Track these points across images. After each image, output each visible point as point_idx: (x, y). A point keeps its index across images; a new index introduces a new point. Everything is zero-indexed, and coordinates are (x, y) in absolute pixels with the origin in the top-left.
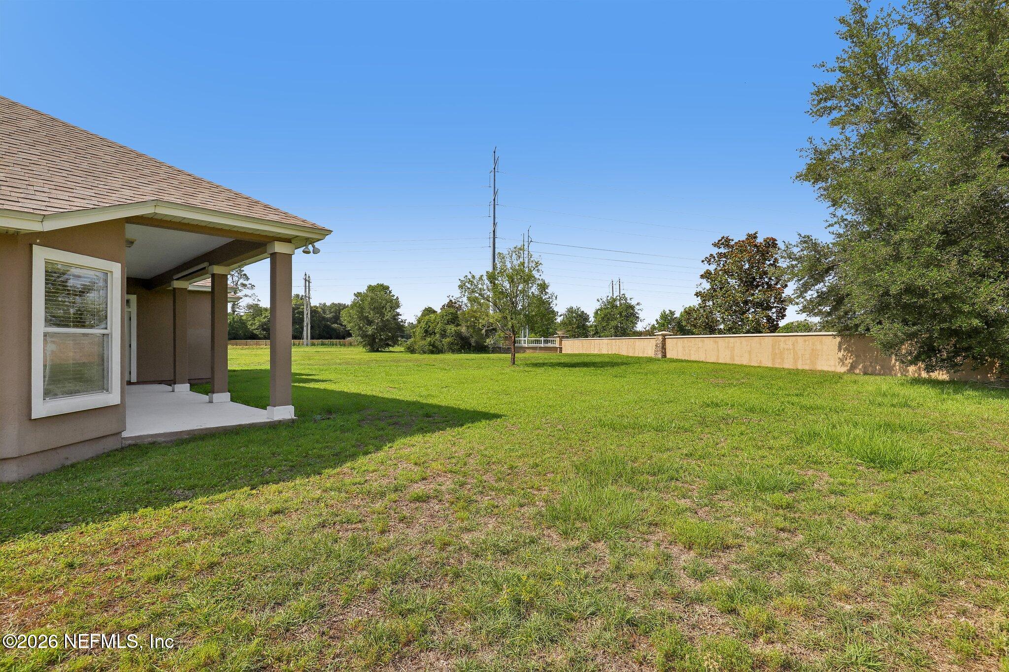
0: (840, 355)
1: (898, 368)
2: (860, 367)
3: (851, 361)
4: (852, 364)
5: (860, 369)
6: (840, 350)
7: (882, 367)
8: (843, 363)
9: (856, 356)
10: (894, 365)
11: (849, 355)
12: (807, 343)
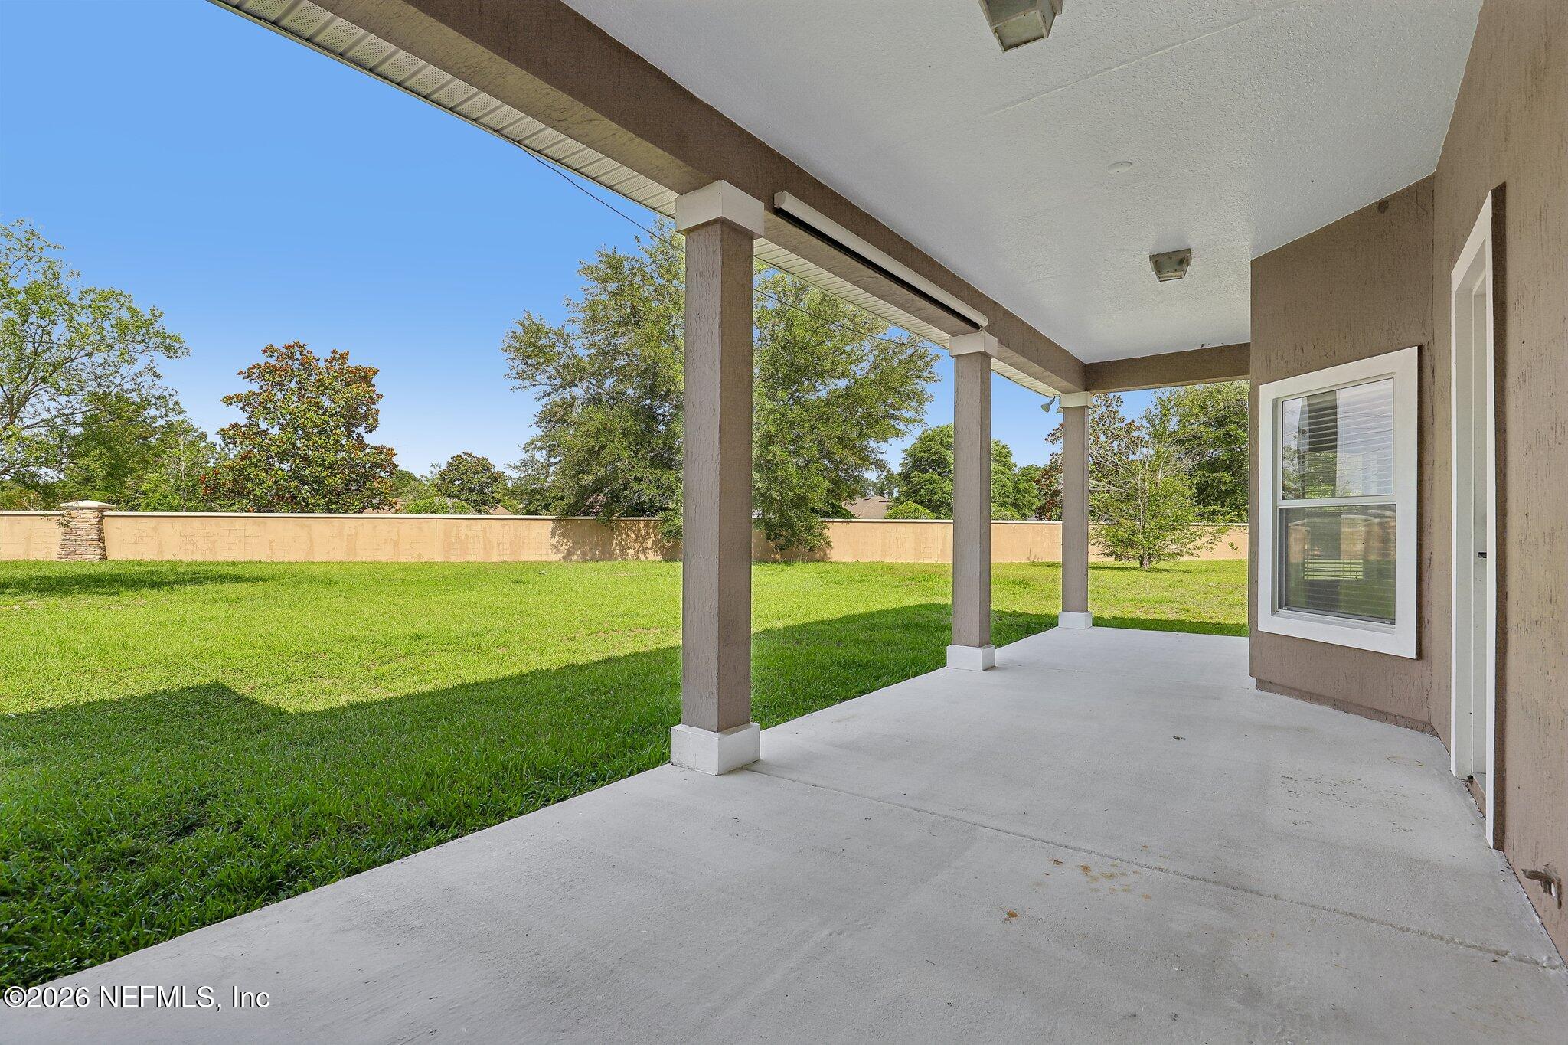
0: (554, 541)
1: (618, 551)
2: (578, 553)
3: (567, 547)
4: (568, 550)
5: (578, 556)
6: (553, 535)
7: (602, 552)
8: (558, 550)
9: (574, 543)
10: (615, 549)
11: (565, 540)
12: (507, 528)
